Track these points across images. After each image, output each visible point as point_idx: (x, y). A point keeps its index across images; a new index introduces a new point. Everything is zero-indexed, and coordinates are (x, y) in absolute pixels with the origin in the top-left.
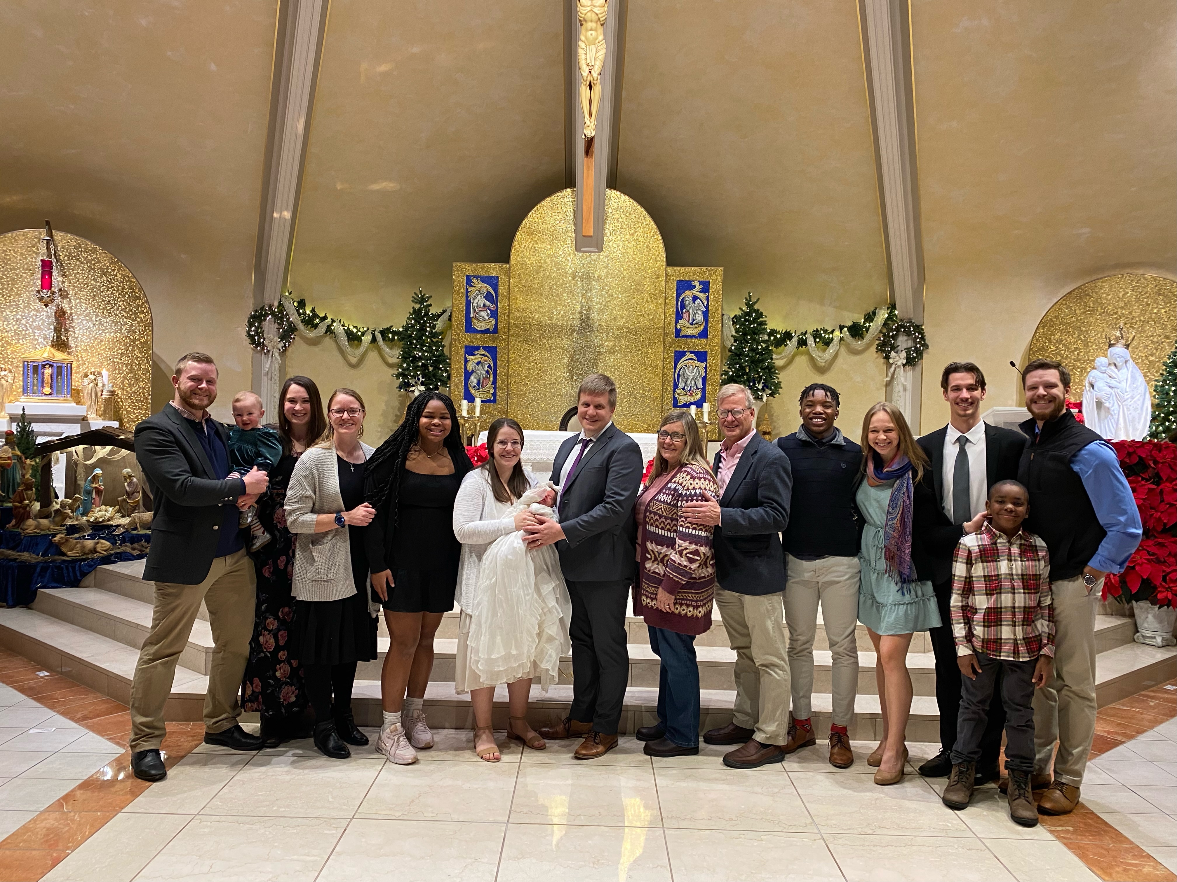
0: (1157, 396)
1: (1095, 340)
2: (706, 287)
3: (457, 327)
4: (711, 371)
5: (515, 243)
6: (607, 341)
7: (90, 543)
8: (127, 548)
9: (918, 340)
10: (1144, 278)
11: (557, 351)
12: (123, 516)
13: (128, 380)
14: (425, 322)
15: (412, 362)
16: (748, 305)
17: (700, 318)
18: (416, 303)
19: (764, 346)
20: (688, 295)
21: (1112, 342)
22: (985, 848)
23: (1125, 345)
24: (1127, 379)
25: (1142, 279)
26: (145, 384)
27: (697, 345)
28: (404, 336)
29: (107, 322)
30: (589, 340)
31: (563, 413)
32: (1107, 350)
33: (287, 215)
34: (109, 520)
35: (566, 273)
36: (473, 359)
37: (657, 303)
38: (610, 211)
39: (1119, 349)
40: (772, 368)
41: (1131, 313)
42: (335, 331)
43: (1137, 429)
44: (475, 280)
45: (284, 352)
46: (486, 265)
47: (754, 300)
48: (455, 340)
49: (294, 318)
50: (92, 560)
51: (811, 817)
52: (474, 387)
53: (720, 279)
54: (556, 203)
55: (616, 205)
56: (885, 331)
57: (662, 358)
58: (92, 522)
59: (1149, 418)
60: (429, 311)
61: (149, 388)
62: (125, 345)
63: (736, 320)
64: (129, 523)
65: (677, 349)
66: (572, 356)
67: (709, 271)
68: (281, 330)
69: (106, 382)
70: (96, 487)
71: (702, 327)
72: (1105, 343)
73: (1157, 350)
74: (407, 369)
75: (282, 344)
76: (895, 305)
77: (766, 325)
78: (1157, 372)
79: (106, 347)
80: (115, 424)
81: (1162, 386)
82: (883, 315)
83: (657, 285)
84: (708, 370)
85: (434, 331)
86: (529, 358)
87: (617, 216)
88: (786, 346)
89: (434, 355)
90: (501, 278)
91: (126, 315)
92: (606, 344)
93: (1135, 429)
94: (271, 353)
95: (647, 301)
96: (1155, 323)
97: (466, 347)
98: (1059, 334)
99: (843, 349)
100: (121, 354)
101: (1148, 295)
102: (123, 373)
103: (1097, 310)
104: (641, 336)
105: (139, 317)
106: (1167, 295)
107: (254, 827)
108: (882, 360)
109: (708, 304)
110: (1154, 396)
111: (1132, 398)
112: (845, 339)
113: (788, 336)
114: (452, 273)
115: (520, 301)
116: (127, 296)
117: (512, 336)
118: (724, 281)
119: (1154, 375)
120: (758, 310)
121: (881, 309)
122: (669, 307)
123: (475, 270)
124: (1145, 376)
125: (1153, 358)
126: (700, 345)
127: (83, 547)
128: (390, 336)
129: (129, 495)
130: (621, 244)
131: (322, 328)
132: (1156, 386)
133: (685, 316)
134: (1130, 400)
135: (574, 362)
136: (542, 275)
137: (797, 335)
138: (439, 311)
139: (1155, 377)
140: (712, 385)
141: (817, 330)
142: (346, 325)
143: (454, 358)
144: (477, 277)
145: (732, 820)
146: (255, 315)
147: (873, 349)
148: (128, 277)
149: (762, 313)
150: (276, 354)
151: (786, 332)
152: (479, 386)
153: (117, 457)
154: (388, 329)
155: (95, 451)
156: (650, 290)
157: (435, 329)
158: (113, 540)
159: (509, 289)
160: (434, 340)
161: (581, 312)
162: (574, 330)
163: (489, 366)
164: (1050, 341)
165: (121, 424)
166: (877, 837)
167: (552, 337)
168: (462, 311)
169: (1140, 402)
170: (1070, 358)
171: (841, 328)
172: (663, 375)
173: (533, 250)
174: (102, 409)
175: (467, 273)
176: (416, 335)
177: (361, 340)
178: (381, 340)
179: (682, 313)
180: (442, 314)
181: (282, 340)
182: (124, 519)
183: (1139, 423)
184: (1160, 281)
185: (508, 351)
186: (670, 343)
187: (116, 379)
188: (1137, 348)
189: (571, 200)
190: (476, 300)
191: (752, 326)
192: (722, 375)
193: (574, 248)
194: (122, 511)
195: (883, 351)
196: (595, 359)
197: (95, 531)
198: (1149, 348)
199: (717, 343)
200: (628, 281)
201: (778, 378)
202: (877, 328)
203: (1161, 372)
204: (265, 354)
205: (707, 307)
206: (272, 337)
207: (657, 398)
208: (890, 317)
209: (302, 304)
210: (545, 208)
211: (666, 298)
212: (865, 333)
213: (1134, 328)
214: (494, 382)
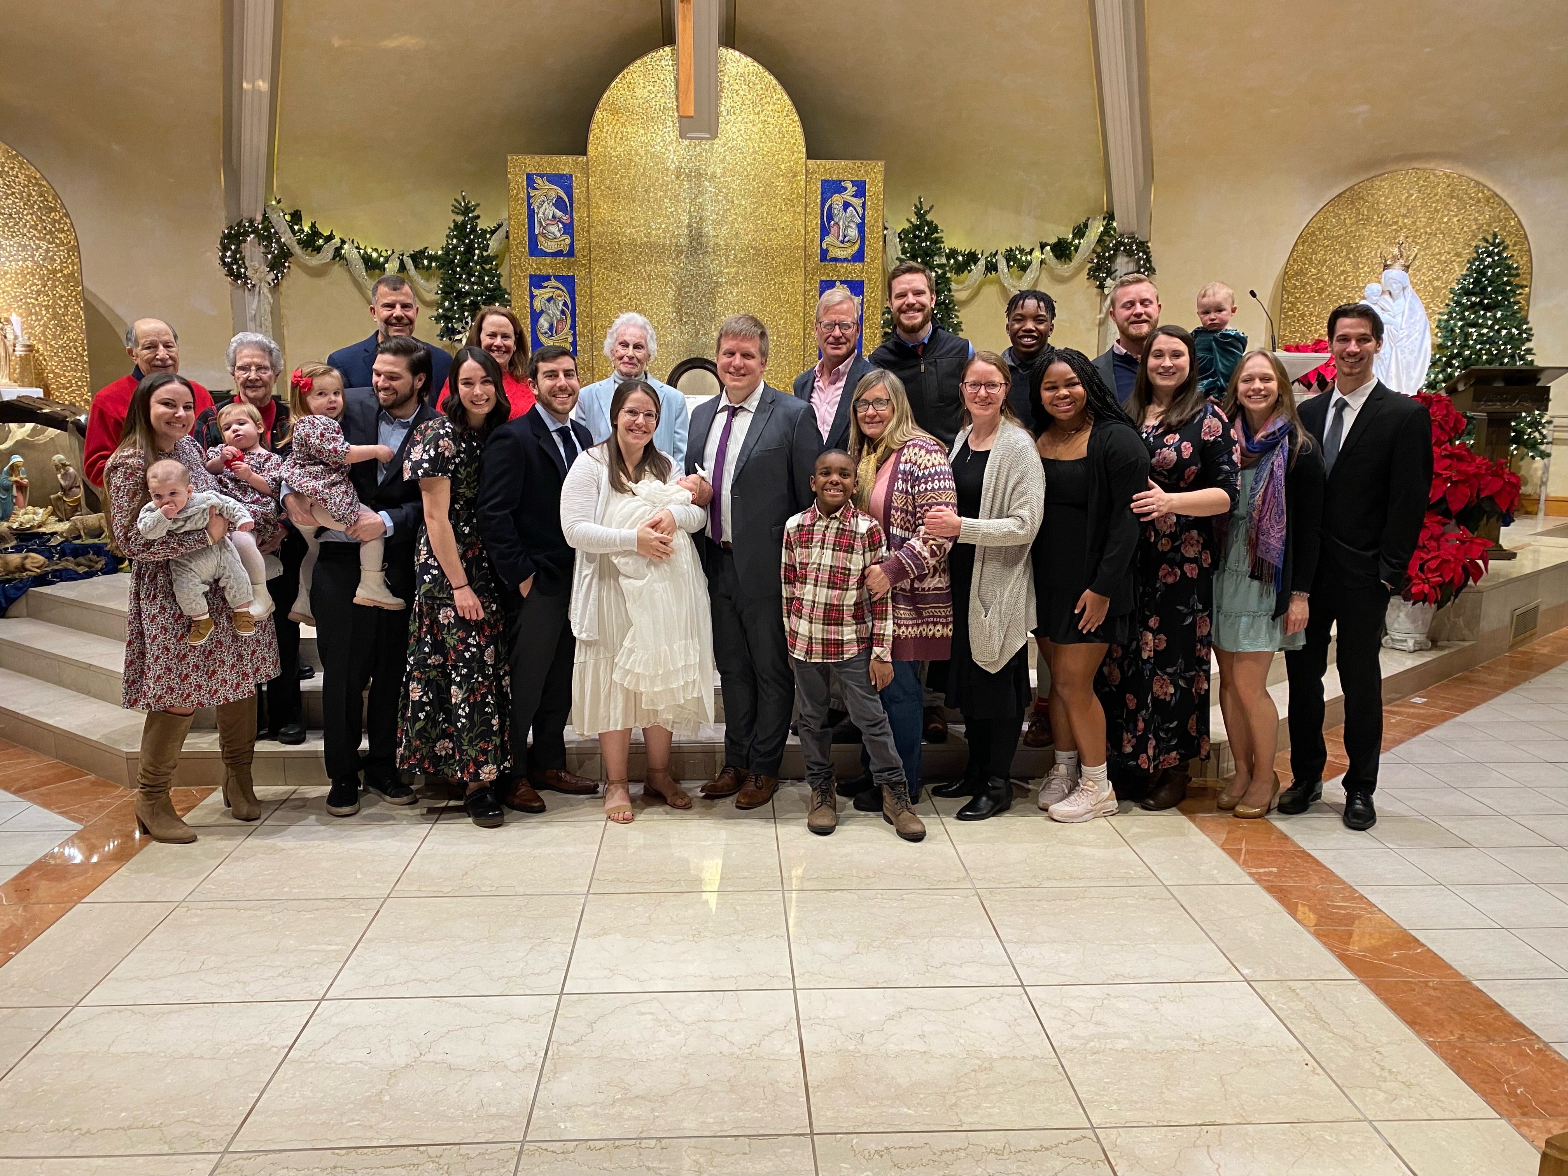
0: (1439, 334)
1: (1367, 260)
2: (860, 192)
3: (517, 248)
4: (868, 308)
5: (594, 126)
6: (726, 267)
7: (15, 559)
8: (69, 564)
9: (1142, 262)
10: (1434, 174)
11: (659, 282)
12: (60, 520)
13: (51, 330)
14: (472, 241)
15: (456, 298)
16: (919, 215)
17: (853, 234)
18: (458, 214)
19: (940, 272)
20: (837, 200)
21: (1388, 262)
22: (1171, 896)
23: (1404, 266)
24: (1403, 312)
25: (1432, 176)
26: (77, 335)
27: (850, 272)
28: (445, 262)
29: (10, 246)
30: (702, 265)
31: (670, 370)
32: (1381, 274)
33: (263, 85)
34: (40, 526)
35: (667, 170)
36: (542, 295)
37: (795, 212)
38: (726, 79)
39: (1396, 272)
40: (949, 303)
41: (1414, 223)
42: (347, 256)
43: (1411, 379)
44: (539, 180)
45: (275, 287)
46: (554, 157)
47: (926, 207)
48: (515, 266)
49: (286, 238)
50: (21, 581)
51: (966, 870)
52: (546, 333)
53: (879, 177)
54: (650, 67)
55: (734, 71)
56: (1099, 250)
57: (803, 291)
58: (16, 529)
59: (1428, 363)
60: (477, 226)
61: (83, 340)
62: (41, 278)
63: (903, 236)
64: (69, 530)
65: (823, 278)
66: (679, 289)
67: (866, 166)
68: (269, 256)
69: (19, 333)
70: (16, 482)
71: (857, 247)
72: (1380, 263)
73: (1444, 273)
74: (451, 309)
75: (272, 276)
76: (1113, 214)
77: (943, 242)
78: (1441, 302)
79: (13, 282)
80: (38, 393)
81: (1447, 321)
82: (1098, 228)
83: (795, 186)
84: (865, 306)
85: (485, 254)
86: (620, 292)
87: (736, 87)
88: (970, 272)
89: (487, 289)
90: (576, 177)
91: (38, 235)
92: (726, 271)
93: (1410, 378)
94: (257, 289)
95: (781, 209)
96: (1444, 236)
97: (531, 276)
98: (1323, 252)
99: (1044, 275)
100: (37, 291)
101: (1438, 197)
102: (42, 319)
103: (1373, 219)
104: (773, 259)
105: (57, 238)
106: (1462, 198)
107: (258, 913)
108: (1095, 291)
109: (864, 214)
110: (1436, 335)
111: (1408, 336)
112: (1048, 261)
113: (972, 258)
114: (506, 170)
115: (603, 210)
116: (36, 207)
117: (595, 260)
118: (886, 181)
119: (1438, 306)
120: (932, 222)
121: (1094, 219)
122: (811, 217)
123: (540, 166)
124: (1427, 308)
125: (1437, 283)
126: (854, 271)
127: (7, 563)
128: (426, 262)
129: (66, 491)
130: (743, 128)
131: (328, 252)
132: (1440, 321)
133: (834, 230)
134: (1405, 340)
135: (683, 297)
136: (633, 171)
137: (985, 256)
138: (492, 225)
139: (1440, 308)
140: (871, 327)
141: (1011, 250)
142: (362, 247)
143: (515, 293)
144: (541, 176)
145: (868, 877)
146: (229, 233)
147: (1084, 274)
148: (35, 178)
149: (936, 227)
150: (265, 290)
151: (970, 253)
152: (552, 332)
153: (42, 439)
154: (422, 252)
155: (10, 431)
156: (784, 193)
157: (487, 251)
158: (48, 553)
159: (588, 192)
160: (488, 267)
161: (689, 226)
162: (682, 252)
163: (565, 304)
164: (1311, 263)
165: (47, 392)
166: (1045, 890)
167: (650, 262)
168: (523, 225)
169: (1418, 343)
170: (1335, 285)
171: (1043, 246)
172: (805, 315)
173: (619, 136)
174: (18, 371)
175: (528, 171)
176: (459, 260)
177: (384, 269)
178: (412, 268)
179: (829, 226)
180: (497, 229)
181: (272, 270)
182: (62, 524)
183: (1414, 370)
184: (1454, 178)
185: (591, 282)
186: (813, 269)
187: (33, 328)
188: (1419, 271)
189: (670, 63)
190: (542, 210)
191: (924, 244)
192: (883, 314)
193: (677, 133)
194: (59, 513)
195: (1096, 278)
196: (711, 293)
197: (21, 541)
198: (1435, 269)
199: (877, 269)
200: (754, 180)
201: (957, 316)
202: (1090, 246)
203: (1447, 301)
204: (249, 290)
205: (863, 218)
206: (257, 266)
207: (797, 346)
208: (1106, 232)
209: (296, 217)
210: (634, 75)
211: (806, 206)
212: (1073, 252)
213: (1417, 243)
214: (573, 327)
